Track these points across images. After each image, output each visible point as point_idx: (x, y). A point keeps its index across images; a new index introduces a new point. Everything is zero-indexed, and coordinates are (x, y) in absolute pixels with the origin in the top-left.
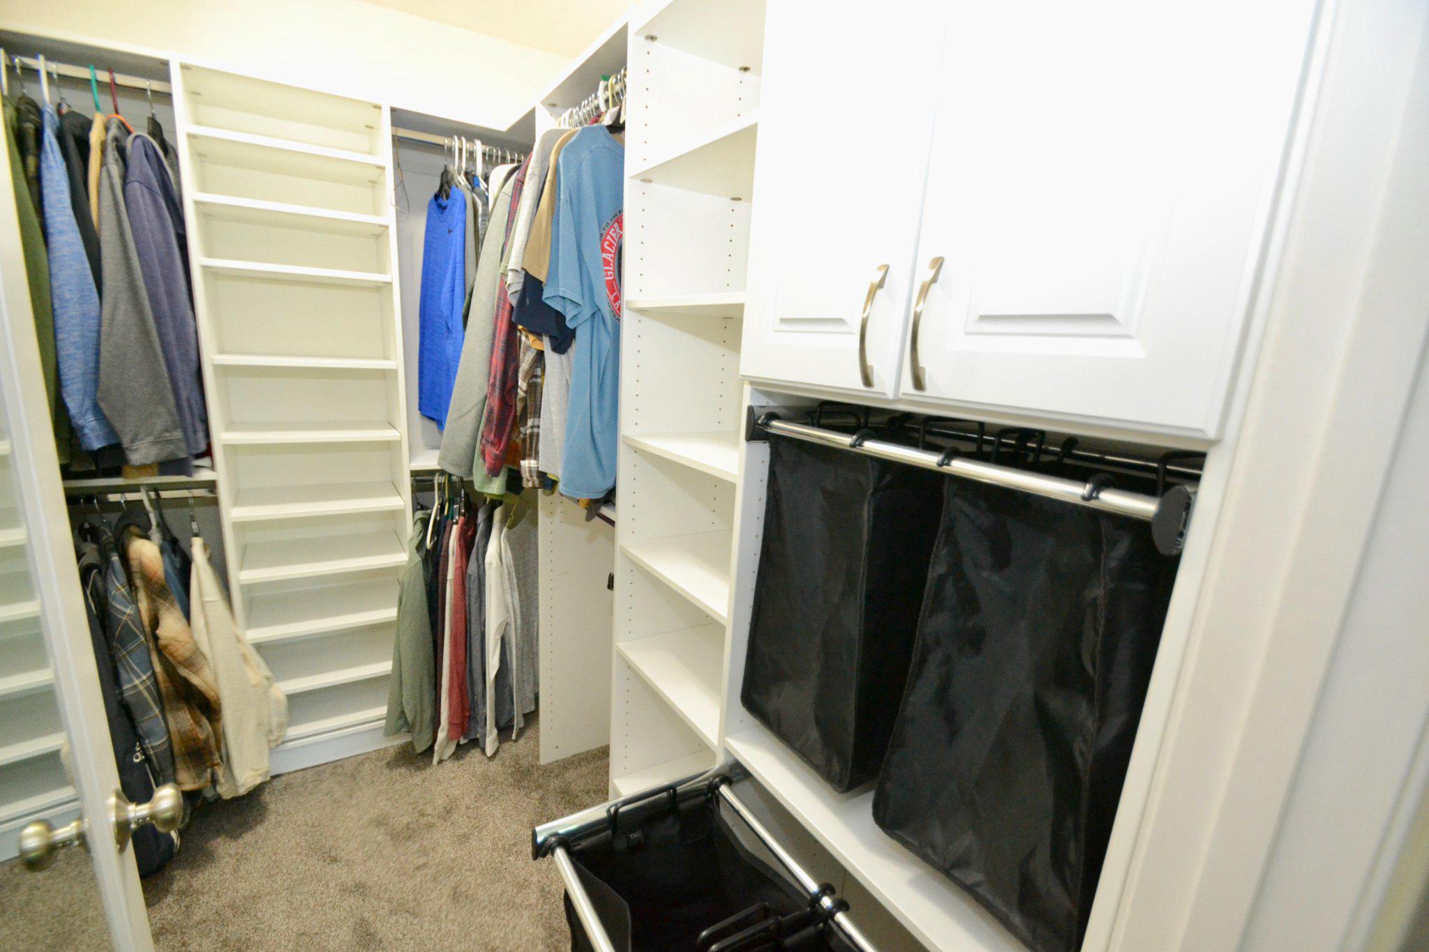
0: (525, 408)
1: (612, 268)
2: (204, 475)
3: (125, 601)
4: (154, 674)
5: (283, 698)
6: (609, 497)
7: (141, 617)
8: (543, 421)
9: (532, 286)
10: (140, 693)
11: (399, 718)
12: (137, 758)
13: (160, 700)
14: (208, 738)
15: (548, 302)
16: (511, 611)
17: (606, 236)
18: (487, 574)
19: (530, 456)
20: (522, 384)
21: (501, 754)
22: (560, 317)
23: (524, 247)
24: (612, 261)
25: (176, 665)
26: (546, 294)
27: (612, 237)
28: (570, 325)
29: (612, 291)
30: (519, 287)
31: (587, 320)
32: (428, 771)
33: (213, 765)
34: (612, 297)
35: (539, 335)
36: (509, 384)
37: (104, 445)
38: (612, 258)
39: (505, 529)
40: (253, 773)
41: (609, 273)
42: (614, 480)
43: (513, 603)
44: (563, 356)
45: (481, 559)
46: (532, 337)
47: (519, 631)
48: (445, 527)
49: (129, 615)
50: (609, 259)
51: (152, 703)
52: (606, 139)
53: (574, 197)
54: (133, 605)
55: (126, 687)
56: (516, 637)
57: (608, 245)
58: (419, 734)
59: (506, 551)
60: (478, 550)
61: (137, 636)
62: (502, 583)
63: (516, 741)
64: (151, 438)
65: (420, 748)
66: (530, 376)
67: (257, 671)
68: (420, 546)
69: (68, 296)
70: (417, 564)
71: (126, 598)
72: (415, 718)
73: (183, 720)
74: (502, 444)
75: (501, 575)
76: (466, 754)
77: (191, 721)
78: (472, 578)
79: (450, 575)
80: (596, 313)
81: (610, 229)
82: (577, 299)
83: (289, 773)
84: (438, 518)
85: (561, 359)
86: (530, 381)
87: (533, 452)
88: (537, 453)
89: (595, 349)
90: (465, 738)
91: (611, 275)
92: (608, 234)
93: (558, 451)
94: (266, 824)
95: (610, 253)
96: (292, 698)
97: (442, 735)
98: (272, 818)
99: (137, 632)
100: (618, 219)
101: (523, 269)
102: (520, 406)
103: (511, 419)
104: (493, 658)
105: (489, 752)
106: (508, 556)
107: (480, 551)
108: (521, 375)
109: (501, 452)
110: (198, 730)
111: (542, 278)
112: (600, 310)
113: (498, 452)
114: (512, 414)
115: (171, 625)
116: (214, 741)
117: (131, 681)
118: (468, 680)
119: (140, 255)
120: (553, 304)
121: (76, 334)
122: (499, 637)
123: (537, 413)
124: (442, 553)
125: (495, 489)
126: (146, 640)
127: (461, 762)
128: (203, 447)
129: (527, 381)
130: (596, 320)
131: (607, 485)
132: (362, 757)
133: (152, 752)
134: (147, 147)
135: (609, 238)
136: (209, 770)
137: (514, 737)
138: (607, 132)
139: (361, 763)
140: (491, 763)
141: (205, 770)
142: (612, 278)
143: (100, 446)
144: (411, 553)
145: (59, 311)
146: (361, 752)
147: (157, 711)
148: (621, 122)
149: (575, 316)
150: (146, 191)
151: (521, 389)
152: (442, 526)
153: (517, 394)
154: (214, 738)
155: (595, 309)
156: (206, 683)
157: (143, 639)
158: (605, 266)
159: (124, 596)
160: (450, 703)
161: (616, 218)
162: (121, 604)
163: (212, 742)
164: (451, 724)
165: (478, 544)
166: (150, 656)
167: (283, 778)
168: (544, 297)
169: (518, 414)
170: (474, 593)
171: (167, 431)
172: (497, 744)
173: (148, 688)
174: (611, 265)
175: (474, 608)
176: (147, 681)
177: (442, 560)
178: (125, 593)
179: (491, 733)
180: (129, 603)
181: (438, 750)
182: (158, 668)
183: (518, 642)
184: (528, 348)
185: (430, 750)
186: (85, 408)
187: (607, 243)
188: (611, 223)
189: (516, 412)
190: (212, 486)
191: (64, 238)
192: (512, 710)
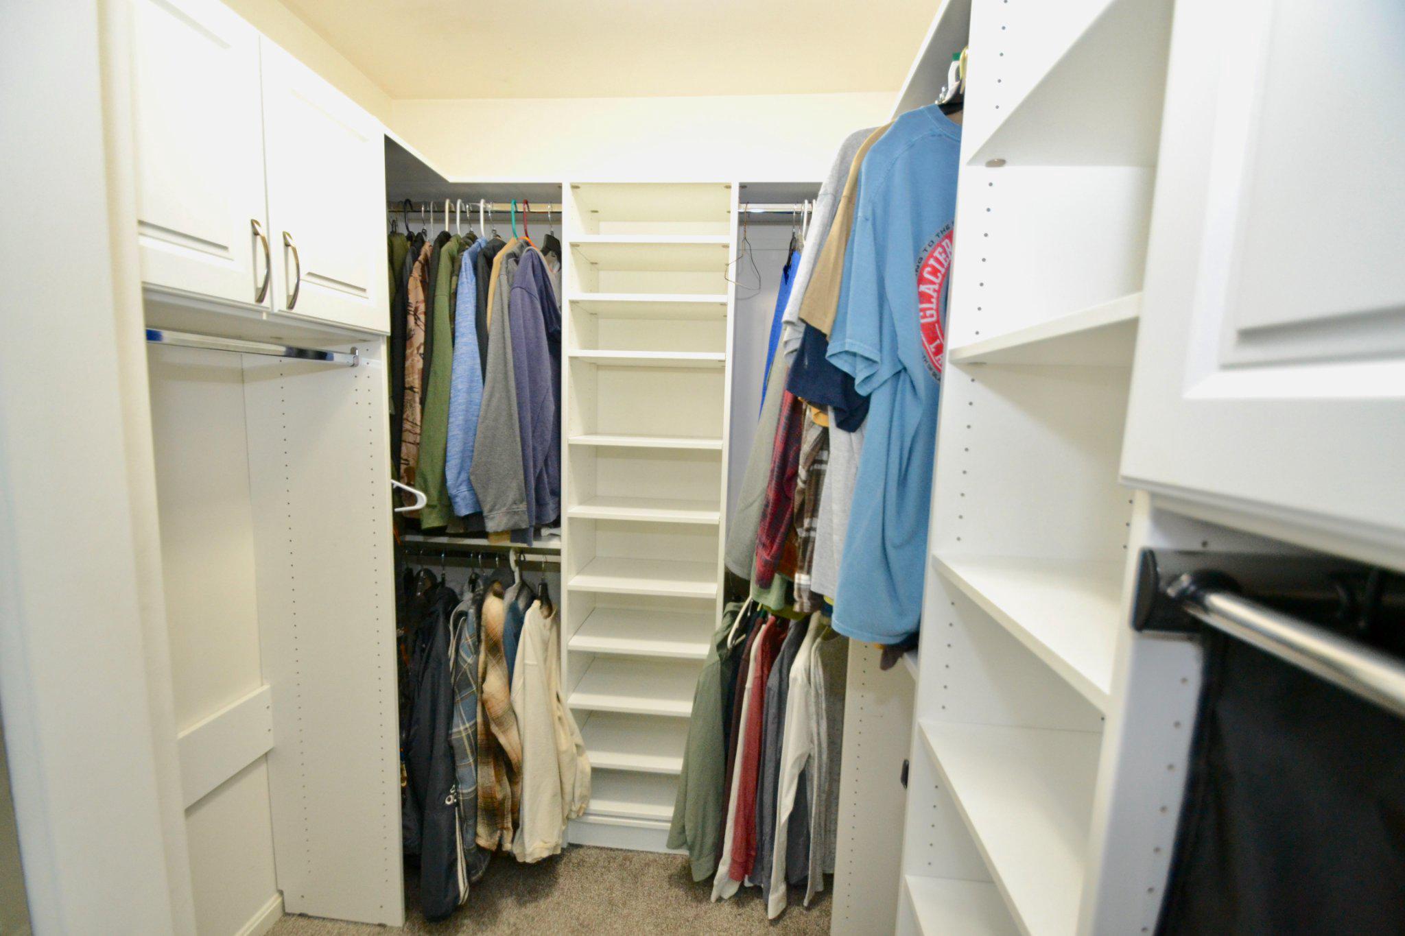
0: (802, 504)
1: (934, 306)
2: (553, 544)
3: (469, 651)
4: (476, 724)
5: (588, 770)
6: (911, 643)
7: (477, 668)
8: (820, 523)
9: (814, 341)
10: (461, 739)
11: (680, 833)
12: (449, 800)
13: (475, 750)
14: (504, 799)
15: (835, 362)
16: (816, 742)
17: (928, 259)
18: (790, 688)
19: (802, 568)
20: (802, 473)
21: (787, 921)
22: (848, 379)
23: (803, 290)
24: (935, 295)
25: (490, 721)
26: (831, 350)
27: (937, 260)
28: (862, 391)
29: (931, 340)
30: (796, 345)
31: (885, 382)
32: (704, 907)
33: (503, 829)
34: (932, 348)
35: (822, 408)
36: (789, 471)
37: (471, 512)
38: (935, 290)
39: (819, 640)
40: (542, 844)
41: (928, 313)
42: (917, 618)
43: (819, 734)
44: (853, 435)
45: (785, 671)
46: (815, 410)
47: (824, 770)
48: (754, 625)
49: (469, 664)
50: (931, 292)
51: (469, 751)
52: (936, 123)
53: (879, 212)
54: (475, 656)
55: (455, 730)
56: (819, 777)
57: (930, 273)
58: (698, 860)
59: (816, 666)
60: (782, 659)
61: (470, 685)
62: (807, 705)
63: (808, 909)
64: (504, 509)
65: (698, 876)
66: (811, 460)
67: (569, 737)
68: (722, 644)
69: (460, 387)
70: (714, 664)
71: (470, 649)
72: (695, 838)
73: (486, 776)
74: (775, 547)
75: (807, 694)
76: (749, 902)
77: (494, 778)
78: (772, 692)
79: (749, 684)
80: (901, 372)
81: (935, 249)
82: (874, 355)
83: (589, 847)
84: (749, 614)
85: (851, 439)
86: (811, 469)
87: (806, 564)
88: (810, 567)
89: (896, 423)
90: (750, 880)
91: (932, 316)
92: (931, 256)
93: (837, 567)
94: (548, 900)
95: (933, 283)
96: (599, 773)
97: (723, 868)
98: (556, 895)
99: (472, 683)
100: (948, 233)
101: (803, 321)
102: (797, 499)
103: (788, 516)
104: (786, 796)
105: (772, 914)
106: (819, 675)
107: (786, 661)
108: (802, 461)
109: (772, 557)
110: (498, 788)
111: (825, 329)
112: (905, 369)
113: (768, 558)
114: (790, 510)
115: (494, 683)
116: (510, 803)
117: (459, 726)
118: (757, 812)
119: (514, 350)
120: (843, 364)
121: (460, 418)
122: (797, 772)
123: (814, 513)
124: (743, 657)
125: (772, 602)
126: (477, 689)
127: (741, 911)
128: (552, 518)
129: (806, 468)
130: (900, 383)
131: (906, 625)
132: (651, 857)
133: (461, 798)
134: (534, 258)
135: (932, 262)
136: (499, 832)
137: (806, 903)
138: (941, 113)
139: (648, 865)
140: (771, 928)
141: (495, 832)
142: (934, 319)
143: (468, 513)
144: (711, 650)
145: (453, 400)
146: (652, 850)
147: (471, 760)
148: (961, 92)
149: (868, 378)
150: (526, 295)
151: (800, 478)
152: (752, 623)
153: (796, 484)
154: (510, 800)
155: (900, 368)
156: (510, 744)
157: (475, 689)
158: (922, 302)
159: (469, 646)
160: (735, 833)
161: (945, 233)
162: (466, 653)
163: (508, 804)
164: (734, 861)
165: (784, 651)
166: (476, 706)
167: (581, 851)
168: (828, 354)
169: (796, 510)
170: (772, 711)
171: (515, 503)
172: (783, 905)
173: (468, 736)
174: (934, 300)
175: (771, 728)
176: (469, 730)
177: (742, 663)
178: (471, 643)
179: (777, 889)
180: (472, 653)
181: (717, 886)
182: (479, 719)
183: (822, 783)
184: (812, 424)
185: (709, 882)
186: (460, 480)
187: (929, 269)
188: (936, 240)
189: (793, 510)
190: (557, 552)
191: (464, 340)
192: (806, 867)
